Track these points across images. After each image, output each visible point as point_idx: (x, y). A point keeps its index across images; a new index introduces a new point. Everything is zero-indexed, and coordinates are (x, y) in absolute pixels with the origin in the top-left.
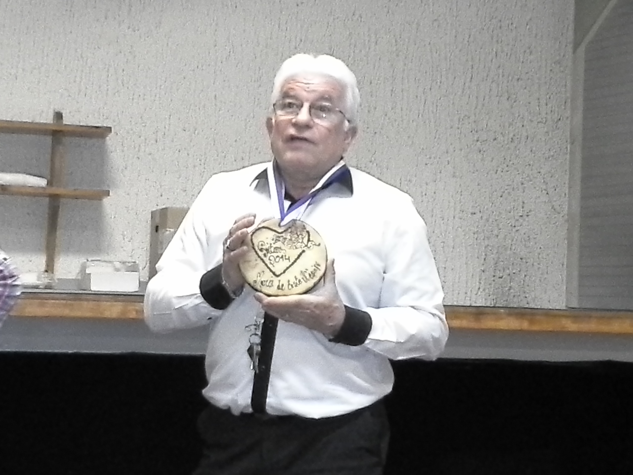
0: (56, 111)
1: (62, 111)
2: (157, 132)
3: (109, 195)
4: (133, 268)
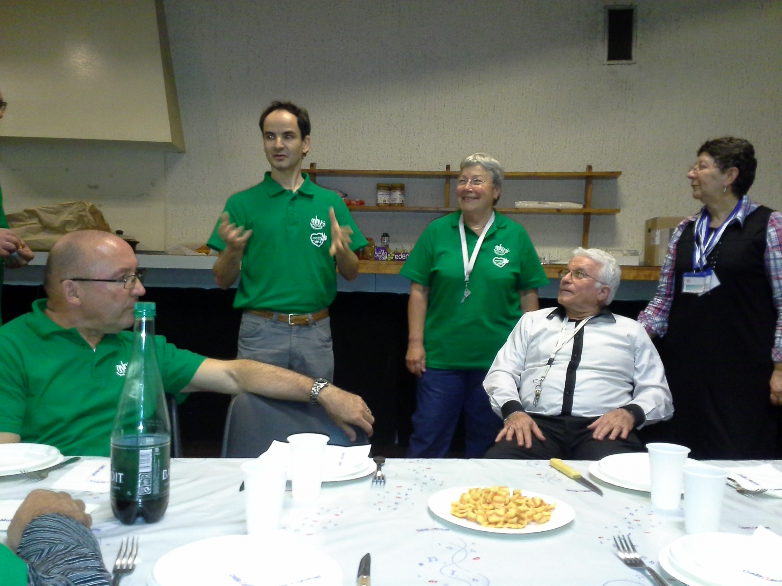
0: (588, 165)
1: (592, 165)
3: (620, 212)
4: (635, 254)
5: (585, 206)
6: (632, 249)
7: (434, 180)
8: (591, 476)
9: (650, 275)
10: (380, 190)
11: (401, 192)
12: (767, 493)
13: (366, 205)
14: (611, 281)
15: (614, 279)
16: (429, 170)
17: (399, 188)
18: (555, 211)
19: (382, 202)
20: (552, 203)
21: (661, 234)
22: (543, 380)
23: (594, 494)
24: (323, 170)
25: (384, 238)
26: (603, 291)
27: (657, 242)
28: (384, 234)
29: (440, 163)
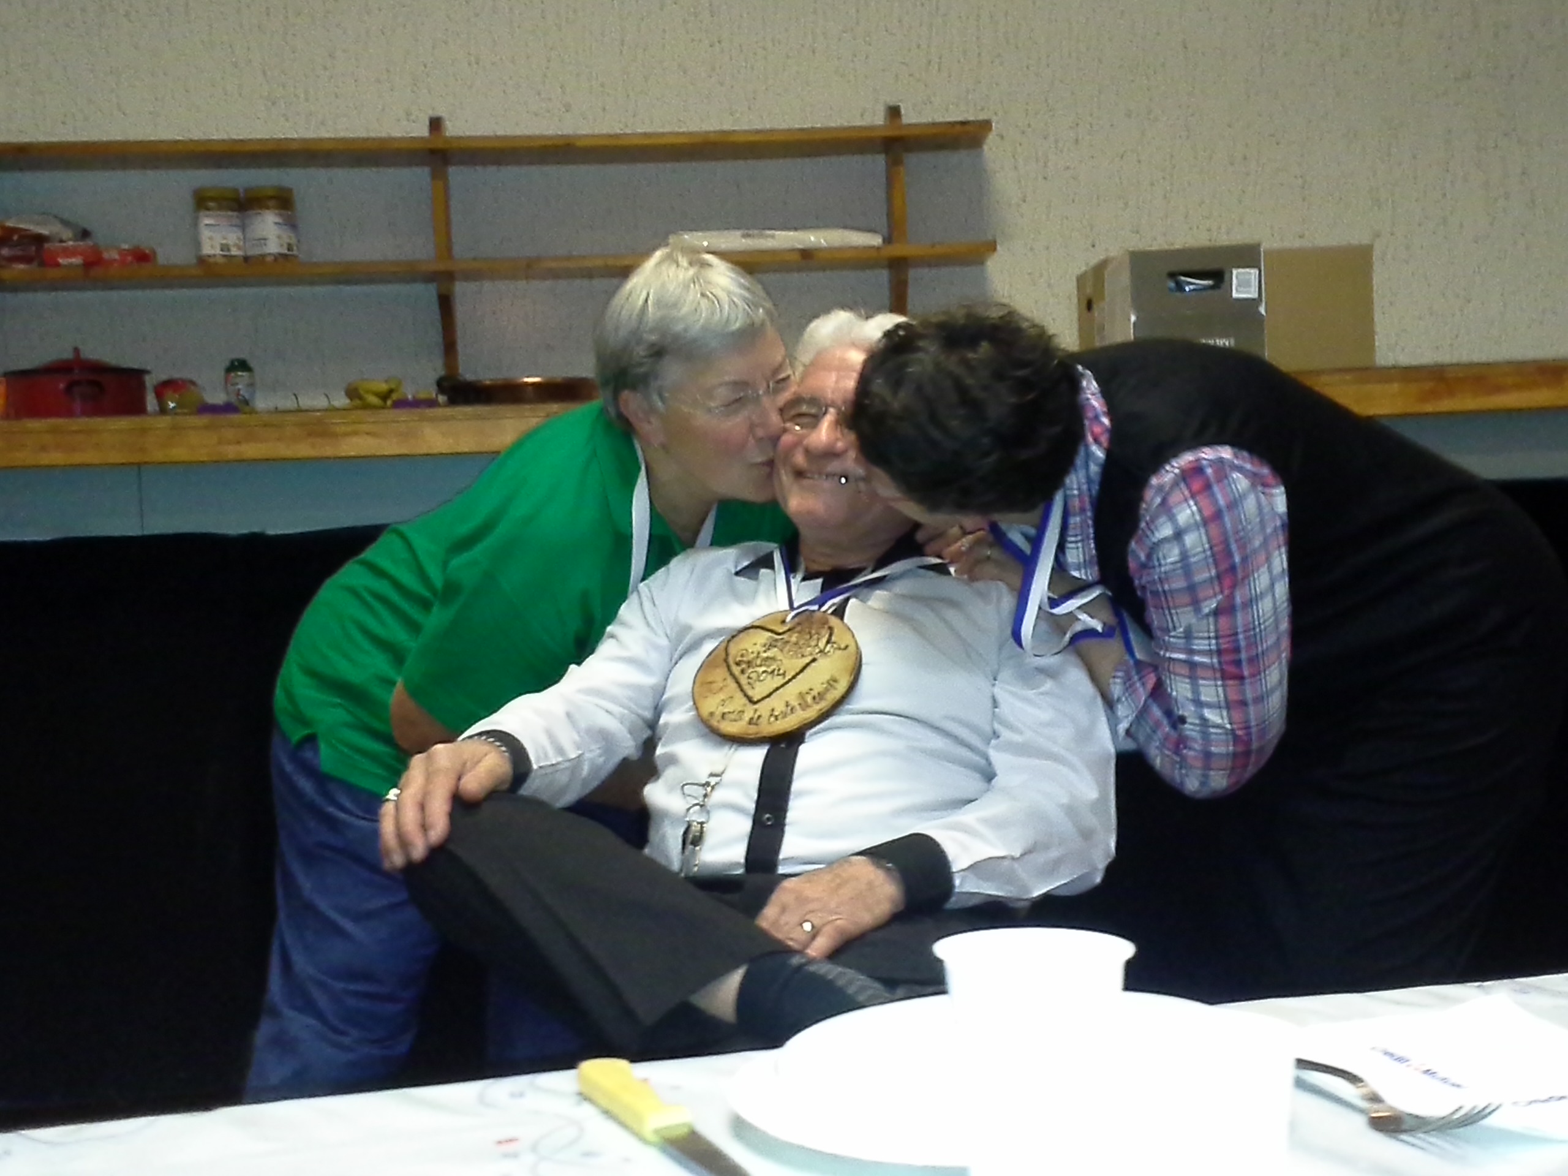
0: (887, 103)
1: (899, 102)
2: (1077, 125)
3: (996, 251)
5: (888, 240)
10: (208, 209)
11: (281, 215)
13: (161, 259)
17: (271, 203)
18: (796, 257)
19: (218, 252)
20: (788, 234)
22: (712, 784)
25: (233, 374)
28: (232, 362)
29: (408, 114)
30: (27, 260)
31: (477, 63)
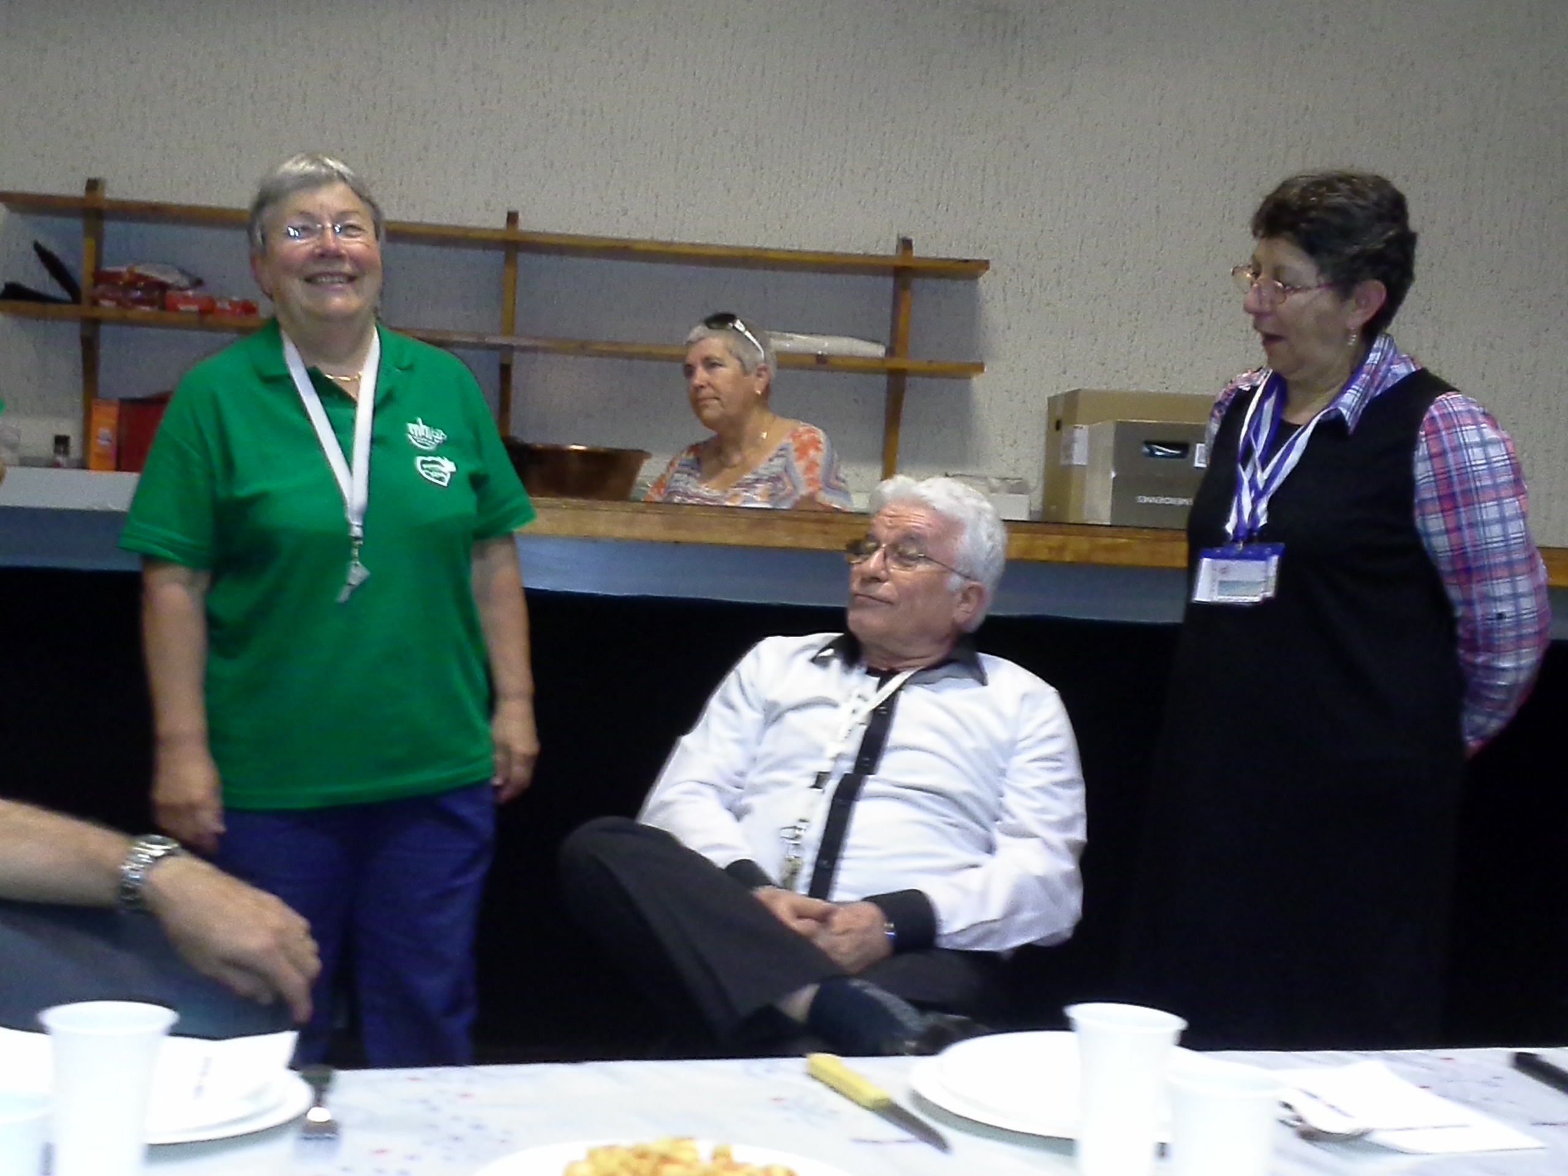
0: (901, 237)
1: (911, 237)
2: (1060, 268)
3: (982, 370)
4: (1020, 488)
5: (891, 352)
6: (1011, 474)
7: (473, 255)
8: (918, 1099)
9: (1062, 548)
12: (1378, 1138)
13: (262, 313)
14: (986, 569)
15: (991, 562)
16: (454, 222)
18: (813, 360)
20: (804, 338)
21: (1092, 439)
23: (926, 1150)
24: (124, 202)
26: (966, 598)
27: (1080, 455)
29: (487, 204)
30: (150, 303)
31: (551, 167)
